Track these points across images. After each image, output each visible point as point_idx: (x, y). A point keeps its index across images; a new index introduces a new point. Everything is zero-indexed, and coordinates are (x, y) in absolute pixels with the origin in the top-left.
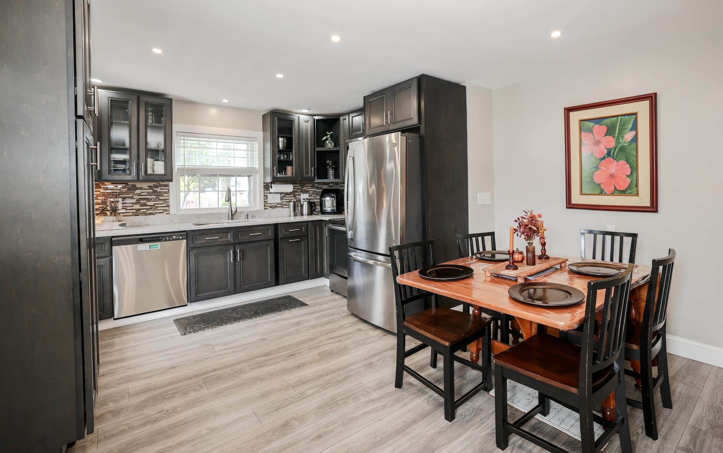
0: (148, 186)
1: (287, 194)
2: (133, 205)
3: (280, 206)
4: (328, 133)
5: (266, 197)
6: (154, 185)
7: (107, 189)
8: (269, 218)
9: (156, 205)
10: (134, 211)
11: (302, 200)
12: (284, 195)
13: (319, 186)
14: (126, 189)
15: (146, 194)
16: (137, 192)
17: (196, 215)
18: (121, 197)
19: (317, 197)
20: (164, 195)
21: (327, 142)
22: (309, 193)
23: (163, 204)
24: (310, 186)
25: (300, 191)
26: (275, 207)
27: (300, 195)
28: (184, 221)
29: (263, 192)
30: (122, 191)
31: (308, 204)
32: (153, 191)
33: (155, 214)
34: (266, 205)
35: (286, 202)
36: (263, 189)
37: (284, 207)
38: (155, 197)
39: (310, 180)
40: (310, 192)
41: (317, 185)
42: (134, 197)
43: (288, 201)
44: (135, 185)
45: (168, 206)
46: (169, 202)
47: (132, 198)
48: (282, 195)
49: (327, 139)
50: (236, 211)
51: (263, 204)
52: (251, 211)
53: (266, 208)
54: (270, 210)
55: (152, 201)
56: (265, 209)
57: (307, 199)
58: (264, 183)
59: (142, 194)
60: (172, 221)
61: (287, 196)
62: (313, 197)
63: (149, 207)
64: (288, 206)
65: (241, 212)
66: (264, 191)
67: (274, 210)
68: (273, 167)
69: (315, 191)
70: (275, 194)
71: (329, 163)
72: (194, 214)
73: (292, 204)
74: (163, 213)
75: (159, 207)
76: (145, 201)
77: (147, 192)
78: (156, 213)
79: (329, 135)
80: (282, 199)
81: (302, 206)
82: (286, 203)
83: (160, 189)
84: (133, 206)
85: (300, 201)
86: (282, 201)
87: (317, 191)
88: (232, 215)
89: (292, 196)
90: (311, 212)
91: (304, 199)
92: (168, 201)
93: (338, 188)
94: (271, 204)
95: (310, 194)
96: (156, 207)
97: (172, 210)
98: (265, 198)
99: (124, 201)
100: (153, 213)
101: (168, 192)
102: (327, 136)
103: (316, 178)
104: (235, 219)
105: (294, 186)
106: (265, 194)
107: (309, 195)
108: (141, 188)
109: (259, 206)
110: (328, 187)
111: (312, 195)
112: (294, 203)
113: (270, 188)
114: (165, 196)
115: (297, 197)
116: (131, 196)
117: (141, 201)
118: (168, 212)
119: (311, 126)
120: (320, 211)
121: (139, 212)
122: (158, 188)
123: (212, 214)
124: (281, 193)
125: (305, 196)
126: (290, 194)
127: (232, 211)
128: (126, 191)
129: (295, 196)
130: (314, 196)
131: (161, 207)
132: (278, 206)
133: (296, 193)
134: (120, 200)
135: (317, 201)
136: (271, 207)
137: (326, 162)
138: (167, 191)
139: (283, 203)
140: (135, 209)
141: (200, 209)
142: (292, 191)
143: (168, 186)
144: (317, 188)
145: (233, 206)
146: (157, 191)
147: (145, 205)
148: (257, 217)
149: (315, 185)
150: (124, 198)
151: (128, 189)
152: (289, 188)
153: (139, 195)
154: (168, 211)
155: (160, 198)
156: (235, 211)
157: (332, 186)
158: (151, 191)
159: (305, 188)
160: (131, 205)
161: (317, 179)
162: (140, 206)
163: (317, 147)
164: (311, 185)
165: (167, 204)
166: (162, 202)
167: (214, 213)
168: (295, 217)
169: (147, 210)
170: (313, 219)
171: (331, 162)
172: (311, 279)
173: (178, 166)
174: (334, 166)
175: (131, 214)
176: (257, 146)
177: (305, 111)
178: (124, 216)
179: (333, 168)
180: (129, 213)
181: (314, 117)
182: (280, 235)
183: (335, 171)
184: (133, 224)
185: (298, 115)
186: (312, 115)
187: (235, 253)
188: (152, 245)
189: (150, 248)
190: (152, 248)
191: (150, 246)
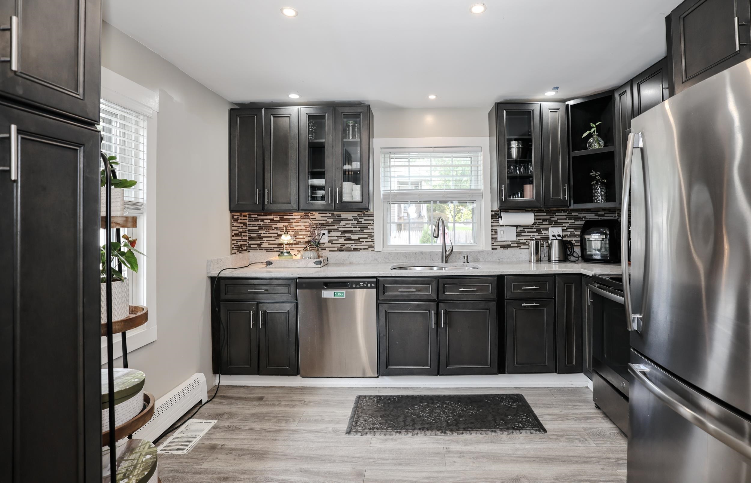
0: (353, 217)
1: (526, 227)
2: (338, 238)
3: (516, 245)
4: (592, 125)
5: (494, 231)
6: (359, 215)
7: (314, 219)
8: (499, 263)
9: (361, 240)
10: (339, 245)
11: (551, 238)
12: (521, 229)
13: (580, 215)
14: (332, 220)
15: (350, 226)
16: (343, 223)
17: (403, 254)
18: (326, 229)
19: (576, 233)
20: (369, 227)
21: (591, 140)
22: (562, 227)
23: (367, 238)
24: (564, 216)
25: (547, 223)
26: (509, 246)
27: (547, 229)
28: (390, 260)
29: (490, 224)
30: (328, 222)
31: (559, 243)
32: (357, 222)
33: (359, 251)
34: (496, 244)
35: (524, 239)
36: (490, 220)
37: (522, 247)
38: (359, 229)
39: (563, 206)
40: (564, 225)
41: (577, 214)
42: (340, 229)
43: (529, 238)
44: (340, 215)
45: (373, 241)
46: (373, 236)
47: (337, 230)
48: (519, 228)
49: (590, 135)
50: (452, 250)
51: (490, 242)
52: (473, 251)
53: (494, 247)
54: (500, 250)
55: (357, 235)
56: (493, 249)
57: (559, 236)
58: (492, 211)
59: (347, 226)
60: (377, 260)
61: (526, 230)
62: (569, 233)
63: (353, 242)
64: (527, 247)
65: (460, 253)
66: (492, 222)
67: (506, 250)
68: (501, 187)
69: (572, 224)
70: (507, 228)
71: (596, 176)
72: (401, 253)
73: (532, 243)
74: (368, 249)
75: (363, 242)
76: (349, 235)
77: (351, 224)
78: (361, 249)
79: (594, 127)
80: (518, 234)
81: (550, 246)
82: (525, 241)
83: (365, 220)
84: (338, 240)
85: (547, 238)
86: (519, 238)
87: (576, 223)
88: (446, 257)
89: (535, 230)
90: (564, 258)
91: (554, 236)
92: (372, 234)
93: (615, 218)
94: (503, 241)
95: (565, 228)
96: (360, 242)
97: (378, 246)
98: (494, 233)
99: (330, 233)
100: (357, 249)
101: (372, 223)
102: (590, 130)
103: (572, 201)
104: (451, 262)
105: (535, 216)
106: (494, 228)
107: (562, 230)
108: (346, 219)
109: (485, 245)
110: (597, 217)
111: (568, 230)
112: (536, 242)
113: (500, 219)
114: (369, 229)
115: (543, 232)
116: (336, 227)
117: (346, 235)
118: (372, 249)
119: (561, 117)
120: (580, 255)
121: (344, 248)
122: (363, 218)
123: (422, 253)
124: (517, 226)
125: (554, 231)
126: (531, 227)
127: (446, 251)
128: (331, 222)
129: (539, 231)
130: (570, 232)
131: (366, 242)
132: (512, 245)
133: (541, 226)
134: (326, 232)
135: (575, 239)
136: (502, 247)
137: (591, 174)
138: (371, 222)
139: (521, 241)
140: (340, 244)
141: (409, 246)
142: (532, 223)
143: (373, 217)
144: (577, 218)
145: (448, 243)
146: (361, 222)
147: (349, 239)
148: (481, 261)
149: (573, 214)
150: (330, 231)
151: (333, 220)
152: (528, 218)
153: (344, 227)
154: (373, 247)
155: (365, 231)
156: (450, 251)
157: (603, 216)
158: (356, 222)
159: (555, 219)
160: (336, 238)
161: (575, 203)
162: (345, 240)
163: (572, 151)
164: (566, 214)
165: (372, 238)
166: (366, 236)
167: (425, 253)
168: (538, 265)
169: (351, 246)
170: (564, 271)
171: (598, 173)
172: (559, 373)
173: (383, 190)
174: (605, 181)
175: (336, 249)
176: (482, 157)
177: (551, 94)
178: (329, 251)
179: (602, 184)
180: (335, 247)
181: (567, 103)
182: (508, 295)
183: (606, 189)
184: (336, 262)
185: (540, 103)
186: (564, 101)
187: (438, 314)
188: (336, 292)
189: (335, 296)
190: (336, 296)
191: (335, 293)
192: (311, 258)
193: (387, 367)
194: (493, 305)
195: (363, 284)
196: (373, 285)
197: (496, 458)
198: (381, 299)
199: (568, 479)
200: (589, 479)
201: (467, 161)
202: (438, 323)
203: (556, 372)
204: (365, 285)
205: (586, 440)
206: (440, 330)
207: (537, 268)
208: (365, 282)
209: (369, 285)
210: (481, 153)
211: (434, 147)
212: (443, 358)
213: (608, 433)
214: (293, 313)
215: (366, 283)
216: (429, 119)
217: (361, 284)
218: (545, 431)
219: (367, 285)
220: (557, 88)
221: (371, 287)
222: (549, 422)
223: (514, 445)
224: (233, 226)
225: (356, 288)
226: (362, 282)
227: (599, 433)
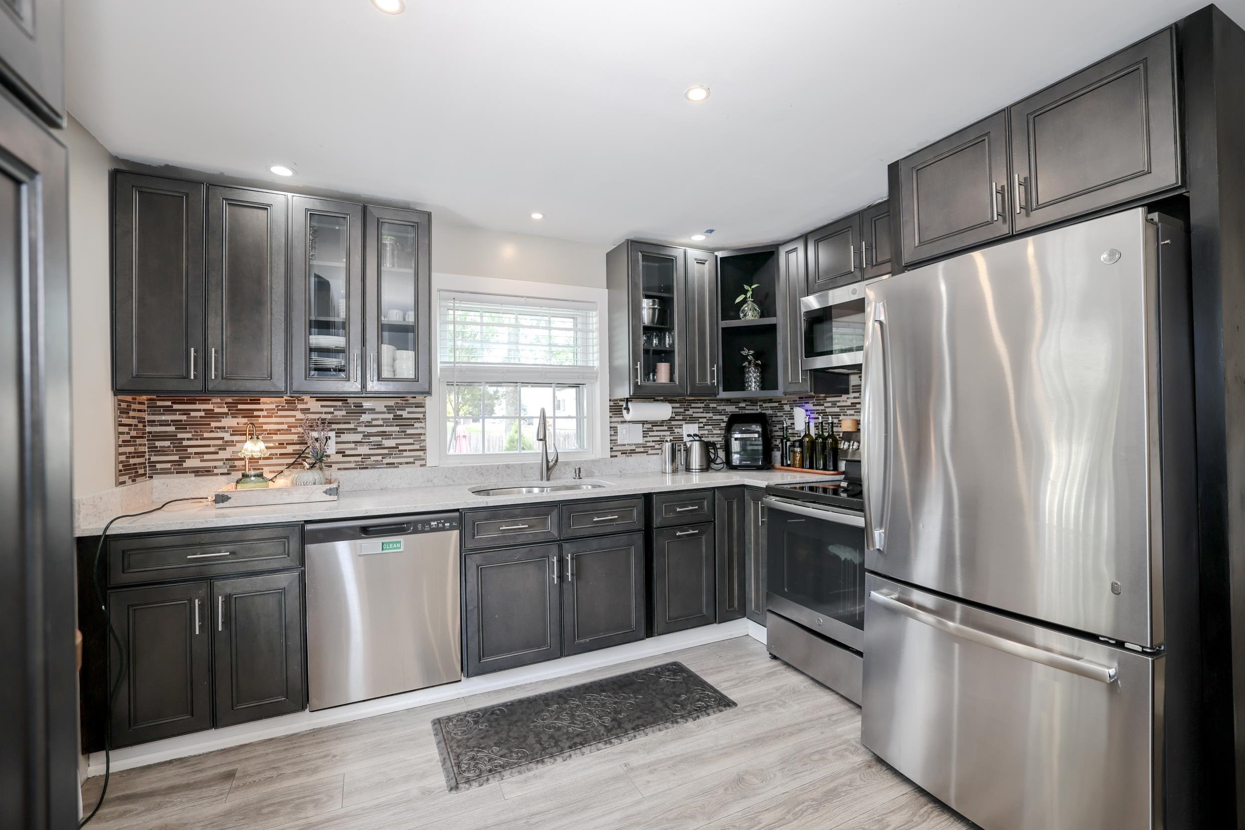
0: (385, 406)
1: (655, 424)
2: (356, 445)
3: (642, 450)
4: (746, 287)
5: (614, 430)
6: (397, 403)
7: (306, 411)
8: (621, 476)
9: (401, 448)
10: (359, 459)
11: (686, 439)
12: (650, 426)
13: (719, 408)
14: (344, 413)
15: (380, 422)
16: (365, 418)
17: (477, 470)
18: (332, 430)
19: (715, 432)
20: (416, 425)
21: (745, 307)
22: (699, 423)
23: (413, 444)
24: (700, 408)
25: (681, 418)
26: (633, 452)
27: (680, 426)
28: (454, 481)
29: (608, 419)
30: (337, 416)
31: (701, 446)
32: (394, 416)
33: (396, 467)
34: (617, 450)
35: (653, 441)
36: (608, 414)
37: (650, 452)
38: (397, 429)
39: (705, 395)
40: (701, 420)
41: (715, 405)
42: (360, 429)
43: (658, 439)
44: (361, 403)
45: (423, 449)
46: (424, 440)
47: (354, 430)
48: (646, 426)
49: (744, 301)
50: (557, 461)
51: (609, 446)
52: (585, 461)
53: (614, 454)
54: (622, 458)
55: (393, 438)
56: (612, 457)
57: (695, 435)
58: (610, 400)
59: (374, 423)
60: (431, 481)
61: (655, 428)
62: (706, 432)
63: (386, 451)
64: (659, 451)
65: (567, 464)
66: (611, 417)
67: (629, 458)
68: (635, 364)
69: (710, 419)
70: (631, 425)
71: (748, 355)
72: (473, 467)
73: (667, 446)
74: (414, 463)
75: (406, 451)
76: (379, 439)
77: (382, 419)
78: (401, 464)
79: (748, 291)
80: (645, 434)
81: (688, 451)
82: (653, 444)
83: (409, 413)
84: (357, 449)
85: (681, 439)
86: (646, 439)
87: (715, 417)
88: (548, 470)
89: (666, 428)
90: (708, 465)
91: (689, 436)
92: (422, 437)
93: (757, 412)
94: (624, 445)
95: (702, 425)
96: (399, 451)
97: (431, 459)
98: (613, 433)
99: (340, 437)
100: (394, 464)
101: (423, 419)
102: (746, 294)
103: (721, 388)
104: (553, 479)
105: (673, 408)
106: (613, 425)
107: (699, 427)
108: (372, 411)
109: (600, 449)
110: (737, 410)
111: (706, 427)
112: (673, 445)
113: (625, 412)
114: (417, 428)
115: (676, 430)
116: (352, 426)
117: (372, 439)
118: (423, 462)
119: (710, 272)
120: (724, 461)
121: (368, 462)
122: (405, 410)
123: (508, 466)
124: (643, 423)
125: (693, 429)
126: (662, 423)
127: (548, 461)
128: (343, 416)
129: (670, 429)
130: (708, 430)
131: (410, 450)
132: (637, 450)
133: (673, 423)
134: (332, 434)
135: (718, 440)
136: (624, 453)
137: (742, 352)
138: (421, 416)
139: (649, 444)
140: (360, 455)
141: (484, 455)
142: (669, 418)
143: (423, 407)
144: (716, 411)
145: (551, 450)
146: (402, 416)
147: (379, 446)
148: (596, 474)
149: (712, 405)
150: (339, 432)
151: (347, 413)
152: (663, 411)
153: (369, 424)
154: (424, 459)
155: (409, 431)
156: (553, 462)
157: (744, 408)
158: (391, 416)
159: (690, 412)
160: (353, 445)
161: (724, 390)
162: (370, 449)
163: (722, 320)
164: (703, 405)
165: (422, 445)
166: (411, 441)
167: (513, 466)
168: (675, 477)
169: (383, 458)
170: (727, 482)
171: (752, 352)
172: (719, 623)
173: (442, 363)
174: (759, 362)
175: (353, 465)
176: (595, 320)
177: (699, 238)
178: (339, 469)
179: (756, 365)
180: (350, 462)
181: (716, 253)
182: (657, 522)
183: (762, 373)
184: (353, 489)
185: (684, 248)
186: (712, 250)
187: (561, 562)
188: (387, 543)
189: (382, 550)
190: (386, 549)
191: (383, 544)
192: (315, 484)
193: (480, 660)
194: (639, 539)
195: (436, 523)
196: (454, 524)
197: (697, 759)
198: (470, 545)
199: (795, 758)
200: (816, 750)
201: (569, 323)
202: (562, 577)
203: (716, 623)
204: (441, 525)
205: (785, 703)
206: (565, 586)
207: (673, 482)
208: (440, 519)
209: (447, 524)
210: (594, 313)
211: (527, 297)
212: (568, 629)
213: (802, 687)
214: (295, 591)
215: (442, 521)
216: (509, 252)
217: (433, 523)
218: (735, 704)
219: (443, 524)
220: (711, 231)
221: (452, 528)
222: (732, 690)
223: (709, 733)
224: (121, 425)
225: (423, 531)
226: (434, 520)
227: (793, 690)
